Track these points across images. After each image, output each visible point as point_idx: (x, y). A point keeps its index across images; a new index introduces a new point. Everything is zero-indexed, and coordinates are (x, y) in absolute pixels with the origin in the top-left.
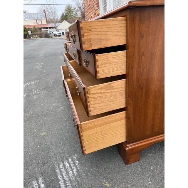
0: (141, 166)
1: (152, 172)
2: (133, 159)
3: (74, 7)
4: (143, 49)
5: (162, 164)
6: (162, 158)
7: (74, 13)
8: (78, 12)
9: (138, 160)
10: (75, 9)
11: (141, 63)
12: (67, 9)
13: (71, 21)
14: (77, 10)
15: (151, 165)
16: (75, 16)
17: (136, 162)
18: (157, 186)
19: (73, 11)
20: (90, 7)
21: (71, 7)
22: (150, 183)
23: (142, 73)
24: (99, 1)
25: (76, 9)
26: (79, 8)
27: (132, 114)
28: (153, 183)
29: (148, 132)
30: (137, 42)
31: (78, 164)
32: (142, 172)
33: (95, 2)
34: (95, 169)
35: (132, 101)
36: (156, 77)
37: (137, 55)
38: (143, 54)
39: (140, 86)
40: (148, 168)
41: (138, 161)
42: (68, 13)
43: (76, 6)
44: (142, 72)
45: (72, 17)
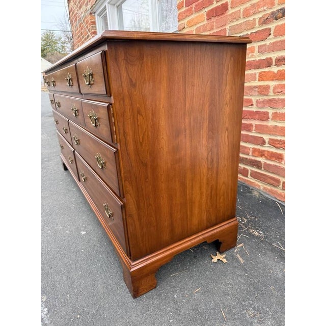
0: (160, 296)
1: (175, 302)
2: (146, 287)
3: (58, 36)
4: (138, 105)
5: (191, 286)
6: (192, 276)
7: (59, 45)
8: (66, 45)
9: (153, 287)
10: (60, 39)
11: (138, 125)
12: (46, 37)
13: (53, 59)
14: (65, 41)
15: (175, 291)
16: (61, 50)
17: (152, 291)
18: (182, 323)
19: (57, 43)
20: (83, 37)
21: (53, 36)
22: (171, 321)
23: (143, 141)
24: (96, 29)
25: (63, 39)
26: (68, 38)
27: (134, 209)
28: (176, 319)
29: (166, 237)
30: (127, 93)
31: (46, 315)
32: (160, 305)
33: (89, 30)
34: (78, 316)
35: (132, 188)
36: (165, 147)
37: (129, 113)
38: (139, 112)
39: (142, 162)
40: (169, 298)
41: (155, 288)
42: (46, 44)
43: (62, 34)
44: (141, 139)
45: (56, 52)
